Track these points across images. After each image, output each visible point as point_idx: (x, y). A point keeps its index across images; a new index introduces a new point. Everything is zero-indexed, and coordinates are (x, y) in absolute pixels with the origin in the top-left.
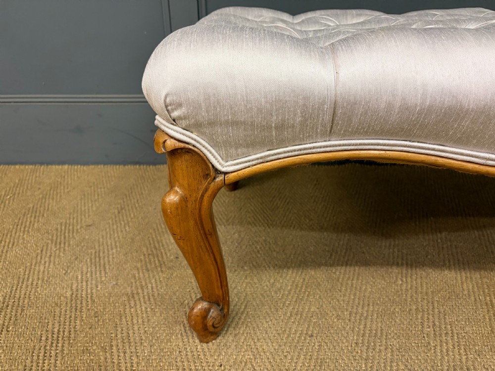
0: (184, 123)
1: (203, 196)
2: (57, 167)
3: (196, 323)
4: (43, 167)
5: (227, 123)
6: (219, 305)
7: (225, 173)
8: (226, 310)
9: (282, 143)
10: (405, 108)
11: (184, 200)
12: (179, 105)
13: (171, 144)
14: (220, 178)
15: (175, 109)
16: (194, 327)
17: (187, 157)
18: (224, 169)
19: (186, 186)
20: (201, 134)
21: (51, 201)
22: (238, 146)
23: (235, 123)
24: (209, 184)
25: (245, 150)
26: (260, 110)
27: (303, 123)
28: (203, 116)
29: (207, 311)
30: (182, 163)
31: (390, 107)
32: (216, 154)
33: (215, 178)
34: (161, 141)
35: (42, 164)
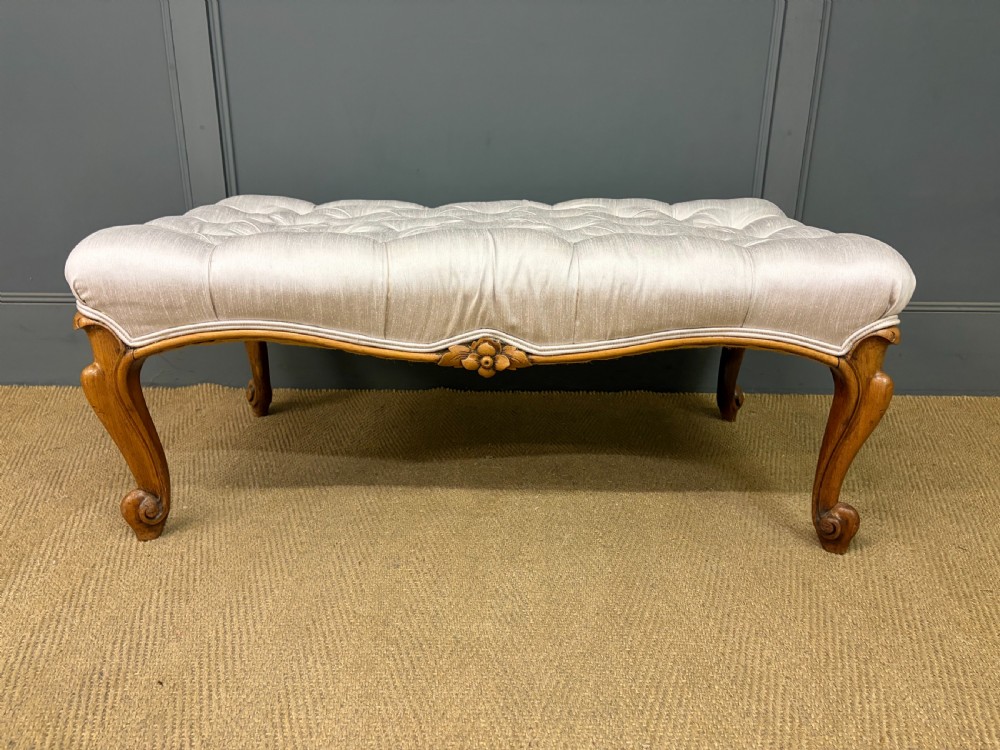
0: (92, 303)
1: (116, 369)
2: (40, 388)
3: (127, 511)
4: (21, 388)
5: (125, 304)
6: (156, 497)
7: (135, 348)
8: (164, 503)
9: (177, 323)
10: (265, 295)
11: (102, 374)
12: (85, 289)
13: (84, 321)
14: (130, 353)
15: (83, 292)
16: (126, 516)
17: (99, 333)
18: (131, 344)
19: (102, 359)
20: (108, 313)
21: (20, 423)
22: (140, 324)
23: (132, 304)
24: (121, 358)
25: (147, 327)
26: (149, 293)
27: (189, 305)
28: (105, 297)
29: (141, 500)
30: (96, 339)
31: (253, 293)
32: (124, 331)
33: (125, 353)
34: (77, 319)
35: (20, 384)
